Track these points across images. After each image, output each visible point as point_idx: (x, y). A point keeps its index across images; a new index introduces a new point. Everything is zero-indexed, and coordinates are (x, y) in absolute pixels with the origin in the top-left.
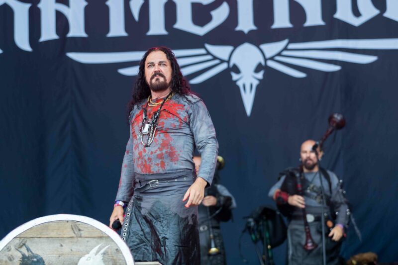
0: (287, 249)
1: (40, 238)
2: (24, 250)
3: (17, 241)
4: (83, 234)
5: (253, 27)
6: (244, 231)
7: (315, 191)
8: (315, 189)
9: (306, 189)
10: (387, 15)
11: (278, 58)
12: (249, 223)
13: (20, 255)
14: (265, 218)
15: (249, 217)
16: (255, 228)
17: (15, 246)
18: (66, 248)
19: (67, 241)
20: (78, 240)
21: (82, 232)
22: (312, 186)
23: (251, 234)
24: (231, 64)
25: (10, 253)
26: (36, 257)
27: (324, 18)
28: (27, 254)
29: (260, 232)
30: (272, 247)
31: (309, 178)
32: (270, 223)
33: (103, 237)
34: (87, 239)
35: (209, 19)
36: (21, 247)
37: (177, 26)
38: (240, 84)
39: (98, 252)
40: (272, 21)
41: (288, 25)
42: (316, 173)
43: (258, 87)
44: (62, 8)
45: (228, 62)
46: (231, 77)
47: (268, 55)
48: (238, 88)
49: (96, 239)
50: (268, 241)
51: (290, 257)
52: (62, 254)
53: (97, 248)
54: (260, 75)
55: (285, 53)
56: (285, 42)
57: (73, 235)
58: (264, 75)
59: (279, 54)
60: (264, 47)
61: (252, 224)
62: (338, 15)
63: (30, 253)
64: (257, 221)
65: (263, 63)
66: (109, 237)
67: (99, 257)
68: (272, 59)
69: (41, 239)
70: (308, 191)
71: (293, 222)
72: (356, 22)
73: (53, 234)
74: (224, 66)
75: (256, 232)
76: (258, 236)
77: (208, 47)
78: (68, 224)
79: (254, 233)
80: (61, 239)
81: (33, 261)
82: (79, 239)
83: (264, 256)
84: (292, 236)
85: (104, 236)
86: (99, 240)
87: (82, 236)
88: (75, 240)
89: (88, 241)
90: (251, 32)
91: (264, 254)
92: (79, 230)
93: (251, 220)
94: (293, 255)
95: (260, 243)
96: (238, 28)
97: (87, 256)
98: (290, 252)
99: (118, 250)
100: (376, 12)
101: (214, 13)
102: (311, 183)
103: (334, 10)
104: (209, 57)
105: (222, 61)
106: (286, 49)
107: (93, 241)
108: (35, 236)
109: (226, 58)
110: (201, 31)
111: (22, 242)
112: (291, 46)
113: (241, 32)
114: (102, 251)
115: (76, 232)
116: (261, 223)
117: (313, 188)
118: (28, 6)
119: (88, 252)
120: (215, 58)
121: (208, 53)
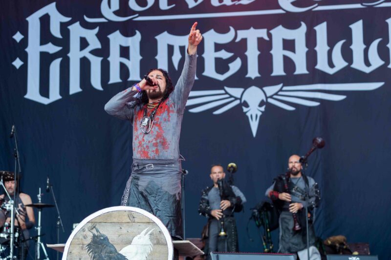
0: (279, 232)
1: (106, 222)
2: (94, 231)
3: (90, 225)
4: (136, 220)
5: (258, 75)
6: (251, 219)
7: (298, 191)
8: (298, 189)
9: (292, 189)
10: (353, 66)
11: (275, 97)
12: (254, 213)
13: (92, 235)
14: (265, 209)
15: (254, 209)
16: (259, 216)
17: (88, 228)
18: (124, 230)
19: (125, 225)
20: (132, 225)
21: (135, 219)
22: (296, 187)
23: (255, 221)
24: (243, 101)
25: (85, 233)
26: (102, 236)
27: (308, 69)
28: (96, 234)
29: (262, 220)
30: (270, 231)
31: (294, 182)
32: (269, 213)
33: (150, 223)
34: (139, 224)
35: (227, 69)
36: (92, 229)
37: (205, 74)
38: (248, 114)
39: (146, 233)
40: (271, 71)
41: (283, 73)
42: (300, 178)
43: (261, 117)
44: (124, 61)
45: (240, 99)
46: (242, 110)
47: (268, 95)
48: (247, 117)
49: (145, 224)
50: (268, 226)
51: (280, 237)
52: (121, 235)
53: (145, 230)
54: (263, 109)
55: (280, 93)
56: (281, 85)
57: (129, 221)
58: (265, 109)
59: (276, 94)
60: (266, 89)
61: (257, 213)
62: (318, 67)
63: (98, 233)
64: (259, 212)
65: (265, 100)
66: (155, 222)
67: (147, 237)
68: (271, 97)
69: (106, 224)
70: (294, 191)
71: (283, 213)
72: (331, 71)
73: (115, 220)
74: (238, 102)
75: (259, 220)
76: (261, 222)
77: (226, 88)
78: (125, 213)
79: (258, 220)
80: (120, 223)
81: (100, 239)
82: (134, 223)
83: (265, 237)
84: (282, 223)
85: (151, 221)
86: (147, 225)
87: (136, 221)
88: (131, 224)
89: (139, 225)
90: (257, 78)
91: (265, 235)
92: (134, 217)
93: (255, 211)
94: (282, 236)
95: (262, 227)
96: (248, 76)
97: (139, 236)
98: (281, 234)
99: (160, 232)
100: (345, 64)
101: (230, 65)
102: (295, 185)
103: (316, 63)
104: (227, 96)
105: (236, 99)
106: (281, 90)
107: (143, 226)
108: (102, 221)
109: (239, 96)
110: (221, 77)
111: (93, 225)
112: (285, 88)
113: (250, 78)
114: (149, 233)
115: (131, 219)
116: (262, 213)
117: (297, 189)
118: (100, 59)
119: (139, 233)
120: (231, 96)
121: (227, 93)
